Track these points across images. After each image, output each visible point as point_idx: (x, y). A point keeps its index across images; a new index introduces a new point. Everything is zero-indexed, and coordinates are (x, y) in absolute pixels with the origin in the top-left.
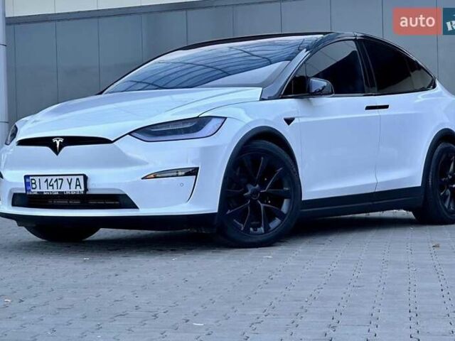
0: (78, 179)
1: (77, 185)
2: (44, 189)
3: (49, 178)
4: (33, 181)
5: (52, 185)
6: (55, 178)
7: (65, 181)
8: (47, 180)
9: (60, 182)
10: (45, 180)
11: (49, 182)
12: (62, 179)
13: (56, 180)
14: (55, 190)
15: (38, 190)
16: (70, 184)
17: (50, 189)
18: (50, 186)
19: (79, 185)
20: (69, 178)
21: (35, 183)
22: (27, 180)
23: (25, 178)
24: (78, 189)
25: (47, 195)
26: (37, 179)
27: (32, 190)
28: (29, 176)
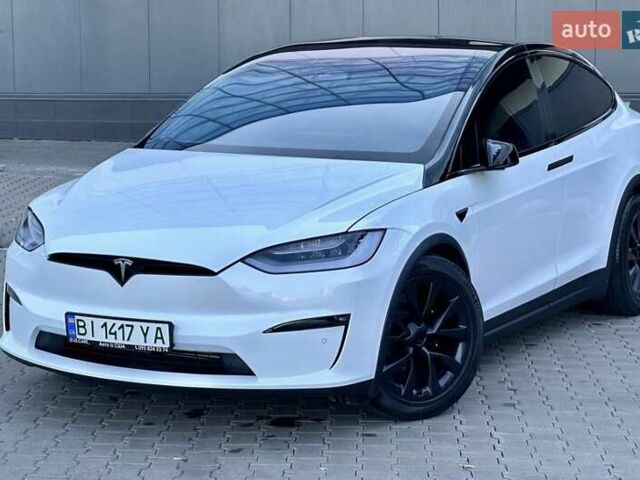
0: (159, 329)
1: (156, 338)
2: (100, 337)
3: (110, 323)
4: (81, 324)
5: (115, 334)
6: (119, 323)
7: (137, 329)
8: (105, 325)
9: (127, 330)
10: (102, 323)
11: (109, 327)
12: (132, 326)
13: (122, 326)
14: (120, 341)
15: (89, 337)
16: (145, 335)
17: (111, 339)
18: (111, 333)
19: (162, 338)
20: (145, 326)
21: (84, 327)
22: (71, 321)
23: (69, 315)
24: (159, 344)
25: (105, 348)
26: (88, 320)
27: (78, 337)
28: (73, 314)
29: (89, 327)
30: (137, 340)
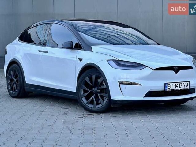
0: (187, 83)
2: (174, 88)
3: (177, 84)
4: (169, 85)
5: (178, 86)
6: (179, 83)
7: (183, 84)
8: (176, 84)
9: (181, 85)
10: (175, 84)
11: (176, 85)
12: (182, 84)
13: (180, 84)
15: (171, 89)
17: (177, 88)
21: (170, 86)
22: (166, 85)
23: (165, 84)
24: (187, 87)
25: (175, 91)
26: (171, 84)
27: (168, 89)
28: (167, 83)
29: (171, 86)
30: (183, 87)
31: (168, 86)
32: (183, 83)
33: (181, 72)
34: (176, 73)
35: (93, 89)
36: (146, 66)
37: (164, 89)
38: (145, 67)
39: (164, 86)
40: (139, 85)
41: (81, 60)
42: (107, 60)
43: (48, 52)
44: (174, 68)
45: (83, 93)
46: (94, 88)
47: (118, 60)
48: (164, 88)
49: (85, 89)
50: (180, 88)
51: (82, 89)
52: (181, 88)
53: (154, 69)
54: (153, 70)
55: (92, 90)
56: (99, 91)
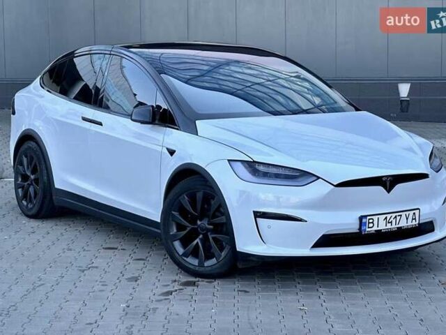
0: (414, 214)
1: (413, 219)
2: (382, 226)
3: (389, 216)
4: (371, 221)
5: (391, 222)
6: (394, 215)
7: (403, 217)
8: (386, 218)
9: (398, 218)
10: (384, 218)
11: (388, 219)
12: (401, 215)
13: (396, 217)
14: (394, 226)
15: (375, 228)
16: (407, 219)
17: (389, 226)
18: (389, 223)
19: (415, 219)
20: (407, 213)
21: (372, 223)
22: (364, 220)
23: (361, 218)
24: (414, 223)
25: (386, 232)
26: (375, 218)
27: (368, 229)
28: (366, 216)
29: (375, 222)
30: (403, 223)
31: (369, 223)
32: (403, 214)
33: (399, 187)
34: (389, 192)
35: (199, 222)
36: (318, 178)
37: (360, 229)
38: (315, 178)
39: (358, 222)
40: (301, 220)
41: (172, 152)
42: (229, 160)
43: (100, 124)
44: (384, 179)
45: (175, 231)
46: (201, 220)
47: (254, 162)
48: (358, 227)
49: (179, 221)
50: (397, 226)
51: (173, 220)
52: (399, 226)
53: (335, 184)
54: (333, 187)
55: (196, 224)
56: (211, 227)
